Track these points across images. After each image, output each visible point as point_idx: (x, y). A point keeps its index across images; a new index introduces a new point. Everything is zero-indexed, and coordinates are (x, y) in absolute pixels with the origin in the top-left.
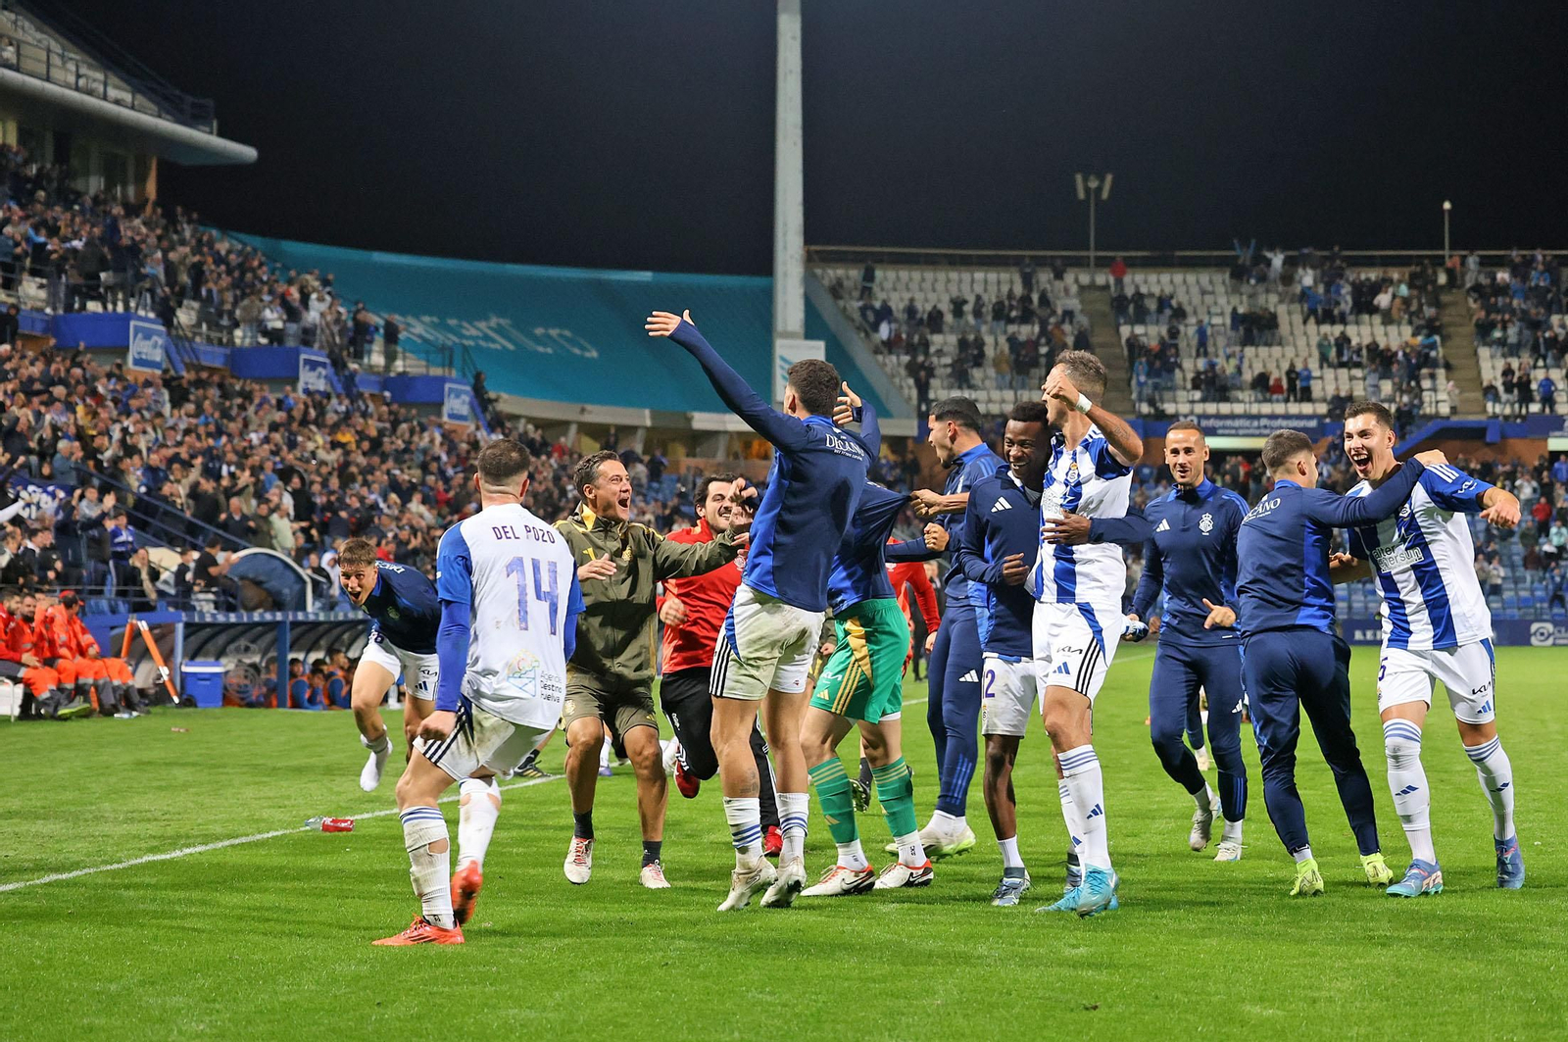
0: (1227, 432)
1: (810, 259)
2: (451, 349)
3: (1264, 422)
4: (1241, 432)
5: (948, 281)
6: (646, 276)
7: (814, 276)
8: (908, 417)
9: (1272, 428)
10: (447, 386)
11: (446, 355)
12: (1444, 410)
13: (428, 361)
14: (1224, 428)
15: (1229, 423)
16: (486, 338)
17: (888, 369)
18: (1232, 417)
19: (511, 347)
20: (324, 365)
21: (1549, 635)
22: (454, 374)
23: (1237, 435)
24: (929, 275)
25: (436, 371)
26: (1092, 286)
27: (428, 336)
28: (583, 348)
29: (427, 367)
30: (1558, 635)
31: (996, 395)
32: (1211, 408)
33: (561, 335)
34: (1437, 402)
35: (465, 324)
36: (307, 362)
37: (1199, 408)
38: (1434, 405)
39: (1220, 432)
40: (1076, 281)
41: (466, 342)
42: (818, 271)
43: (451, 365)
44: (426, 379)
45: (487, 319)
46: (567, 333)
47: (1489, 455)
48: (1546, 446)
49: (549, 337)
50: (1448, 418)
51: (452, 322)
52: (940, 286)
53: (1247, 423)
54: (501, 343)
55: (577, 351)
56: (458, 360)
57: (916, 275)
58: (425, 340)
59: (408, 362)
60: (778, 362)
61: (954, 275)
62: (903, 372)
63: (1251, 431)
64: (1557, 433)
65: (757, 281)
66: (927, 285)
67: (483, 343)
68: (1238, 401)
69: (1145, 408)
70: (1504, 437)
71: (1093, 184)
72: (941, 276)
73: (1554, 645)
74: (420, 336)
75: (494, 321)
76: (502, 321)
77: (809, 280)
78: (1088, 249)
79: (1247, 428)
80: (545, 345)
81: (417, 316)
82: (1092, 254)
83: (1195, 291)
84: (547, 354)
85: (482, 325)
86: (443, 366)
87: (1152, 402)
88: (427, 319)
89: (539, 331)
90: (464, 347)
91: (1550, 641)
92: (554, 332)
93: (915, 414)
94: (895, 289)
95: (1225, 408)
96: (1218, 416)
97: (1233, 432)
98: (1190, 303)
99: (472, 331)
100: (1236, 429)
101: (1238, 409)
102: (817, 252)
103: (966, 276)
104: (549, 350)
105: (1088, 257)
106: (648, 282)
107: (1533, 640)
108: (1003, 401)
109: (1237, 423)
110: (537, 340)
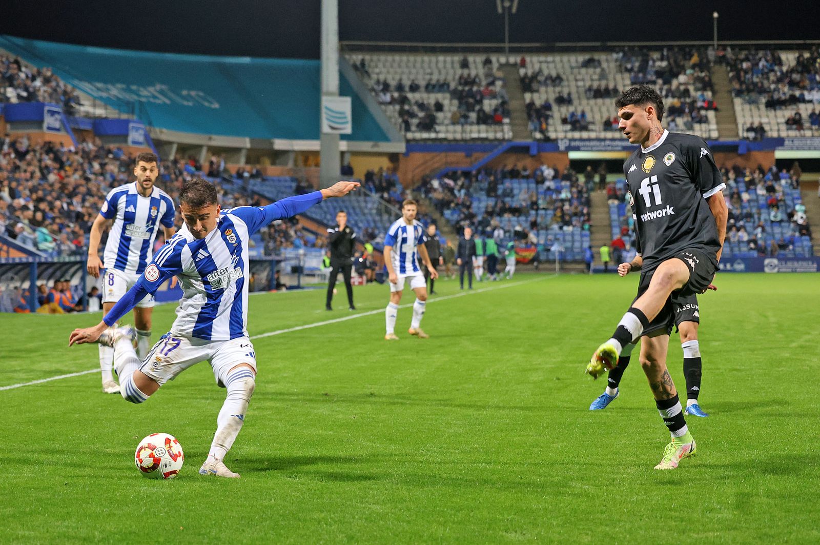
0: (586, 149)
1: (343, 50)
2: (133, 104)
3: (608, 143)
4: (594, 149)
5: (423, 61)
6: (246, 60)
7: (344, 59)
8: (399, 141)
9: (612, 146)
10: (131, 125)
11: (129, 107)
12: (715, 135)
13: (119, 109)
14: (584, 146)
15: (587, 143)
16: (154, 97)
17: (388, 114)
18: (589, 140)
19: (167, 101)
20: (58, 113)
21: (775, 266)
22: (135, 117)
23: (591, 151)
24: (412, 58)
25: (124, 116)
26: (507, 64)
27: (121, 96)
28: (210, 102)
29: (119, 114)
30: (780, 266)
31: (451, 128)
32: (577, 135)
33: (198, 96)
34: (710, 131)
35: (141, 89)
36: (49, 111)
37: (570, 135)
38: (708, 133)
39: (582, 149)
40: (498, 61)
41: (143, 100)
42: (347, 57)
43: (133, 112)
44: (118, 121)
45: (153, 85)
46: (201, 94)
47: (739, 161)
48: (774, 156)
49: (189, 95)
50: (716, 139)
51: (134, 87)
52: (418, 65)
53: (597, 143)
54: (163, 100)
55: (206, 104)
56: (137, 110)
57: (404, 58)
58: (118, 99)
59: (108, 111)
60: (324, 111)
61: (426, 58)
62: (396, 115)
63: (600, 148)
64: (780, 148)
65: (311, 63)
66: (411, 64)
67: (152, 100)
68: (592, 130)
69: (538, 135)
70: (749, 150)
71: (507, 4)
72: (419, 59)
73: (779, 272)
74: (115, 96)
75: (158, 87)
76: (164, 87)
77: (342, 61)
78: (504, 42)
79: (597, 146)
80: (188, 101)
81: (113, 84)
82: (507, 45)
83: (567, 66)
84: (188, 107)
85: (151, 89)
86: (128, 113)
87: (542, 131)
88: (119, 86)
89: (185, 93)
90: (141, 103)
91: (776, 270)
92: (193, 93)
93: (403, 139)
94: (392, 66)
95: (585, 135)
96: (581, 140)
97: (590, 149)
98: (564, 73)
99: (146, 93)
100: (592, 147)
101: (593, 135)
102: (347, 45)
103: (433, 59)
104: (190, 104)
105: (504, 47)
106: (247, 64)
107: (766, 269)
108: (455, 132)
109: (592, 143)
110: (184, 98)
